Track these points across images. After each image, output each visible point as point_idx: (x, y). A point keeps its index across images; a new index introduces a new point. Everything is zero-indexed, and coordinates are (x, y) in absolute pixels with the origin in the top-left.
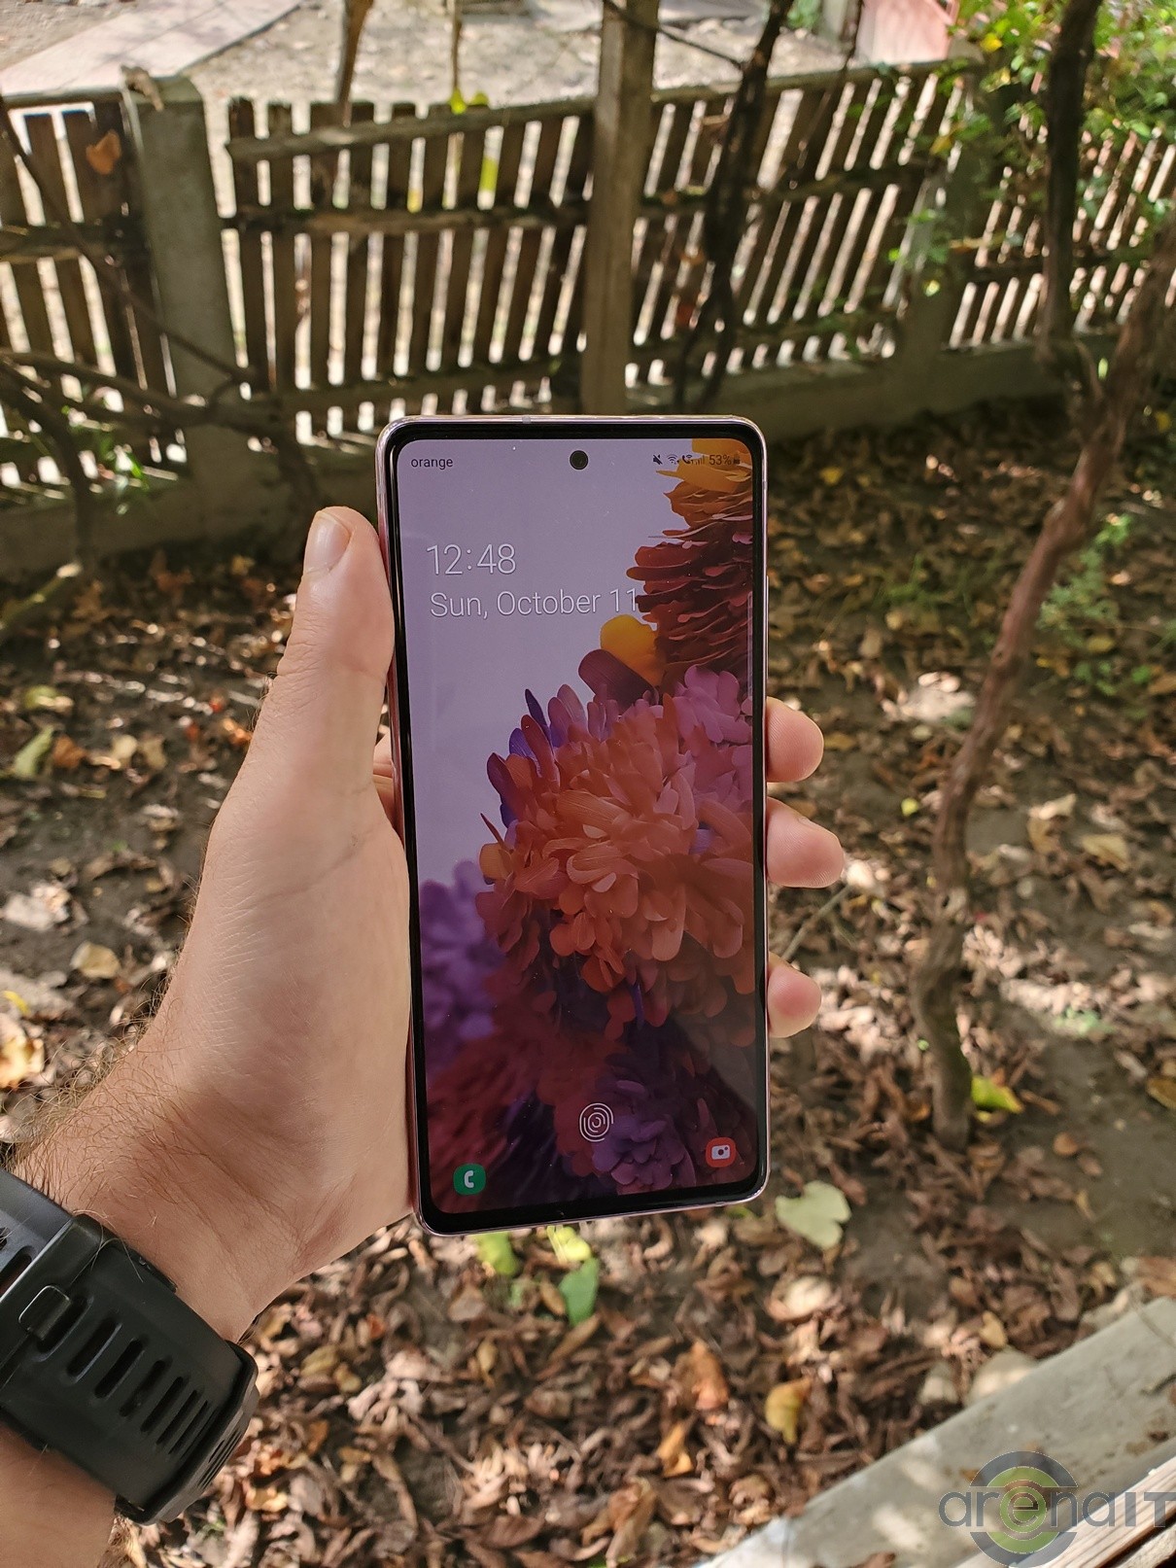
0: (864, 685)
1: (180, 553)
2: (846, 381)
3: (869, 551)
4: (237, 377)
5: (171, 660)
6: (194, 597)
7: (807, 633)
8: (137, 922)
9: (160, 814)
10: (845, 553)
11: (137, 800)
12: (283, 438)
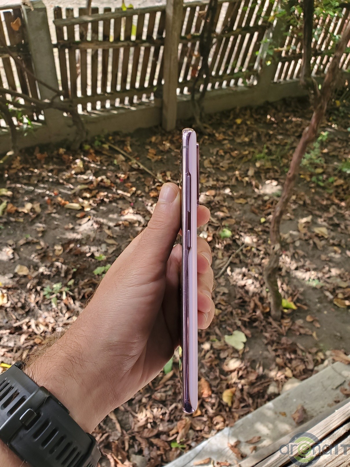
0: (249, 184)
1: (43, 148)
2: (243, 92)
3: (250, 144)
4: (59, 94)
5: (42, 180)
6: (48, 161)
7: (232, 169)
8: (34, 258)
9: (40, 226)
10: (243, 145)
11: (33, 222)
12: (74, 112)
